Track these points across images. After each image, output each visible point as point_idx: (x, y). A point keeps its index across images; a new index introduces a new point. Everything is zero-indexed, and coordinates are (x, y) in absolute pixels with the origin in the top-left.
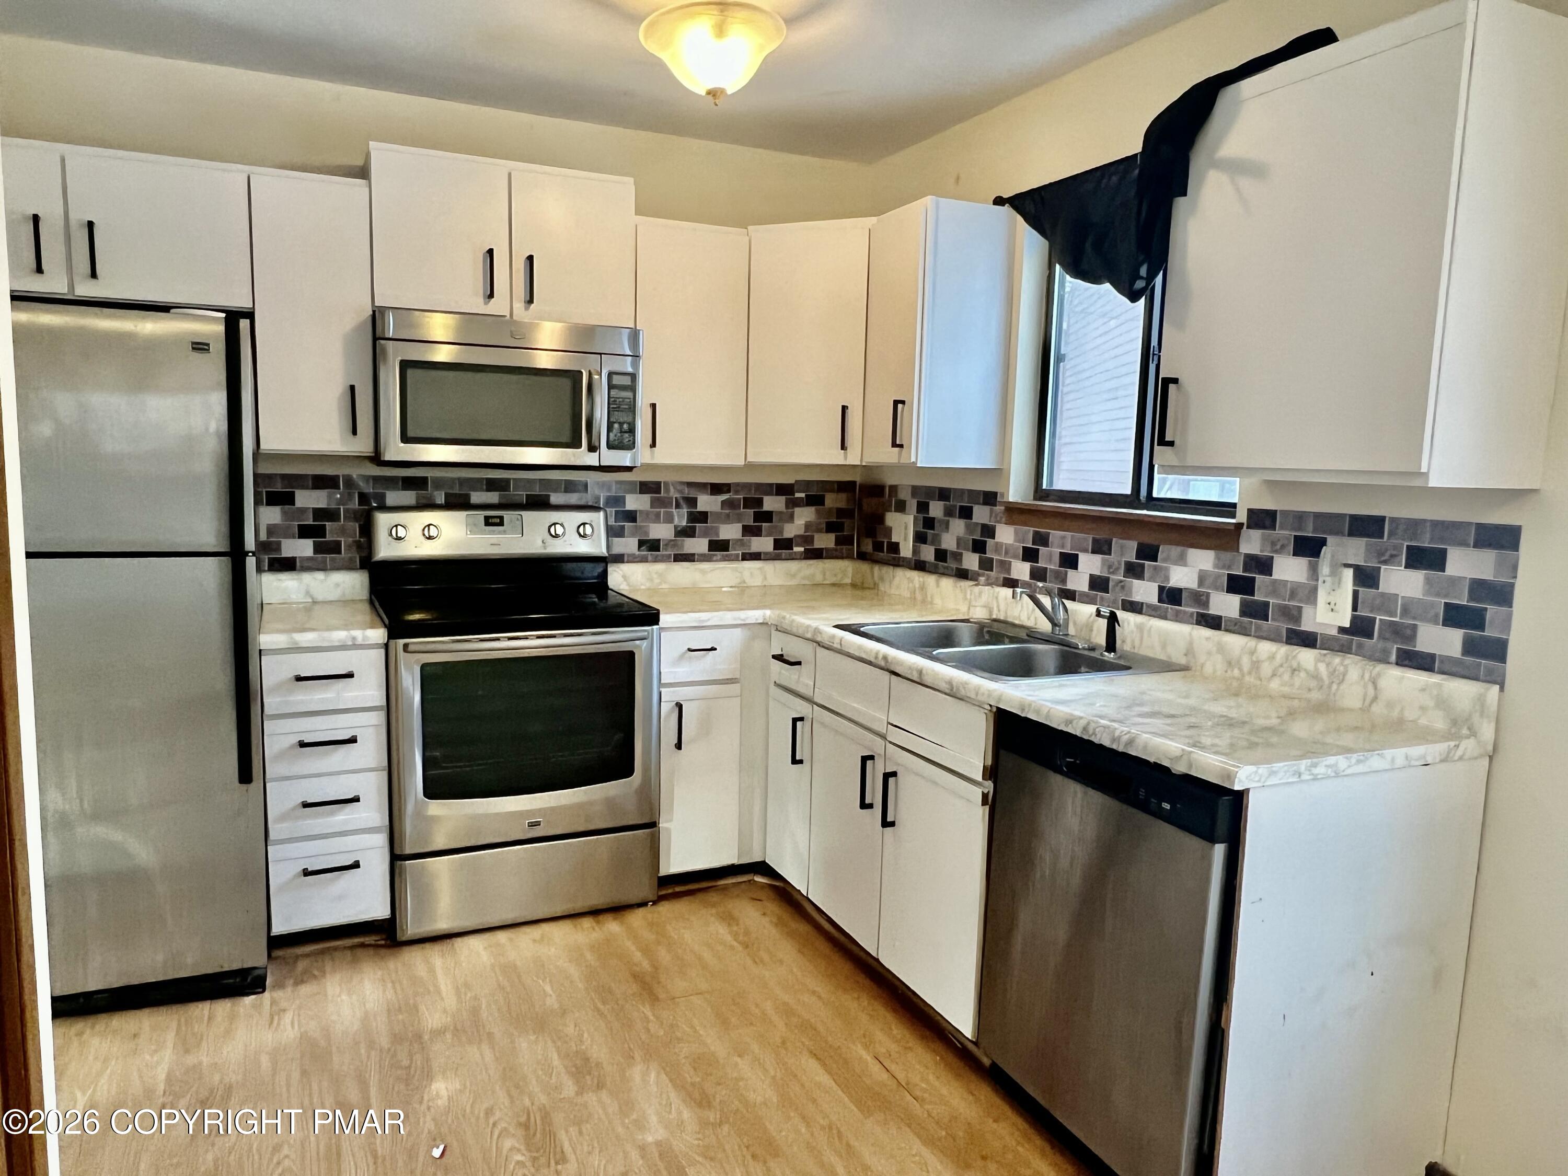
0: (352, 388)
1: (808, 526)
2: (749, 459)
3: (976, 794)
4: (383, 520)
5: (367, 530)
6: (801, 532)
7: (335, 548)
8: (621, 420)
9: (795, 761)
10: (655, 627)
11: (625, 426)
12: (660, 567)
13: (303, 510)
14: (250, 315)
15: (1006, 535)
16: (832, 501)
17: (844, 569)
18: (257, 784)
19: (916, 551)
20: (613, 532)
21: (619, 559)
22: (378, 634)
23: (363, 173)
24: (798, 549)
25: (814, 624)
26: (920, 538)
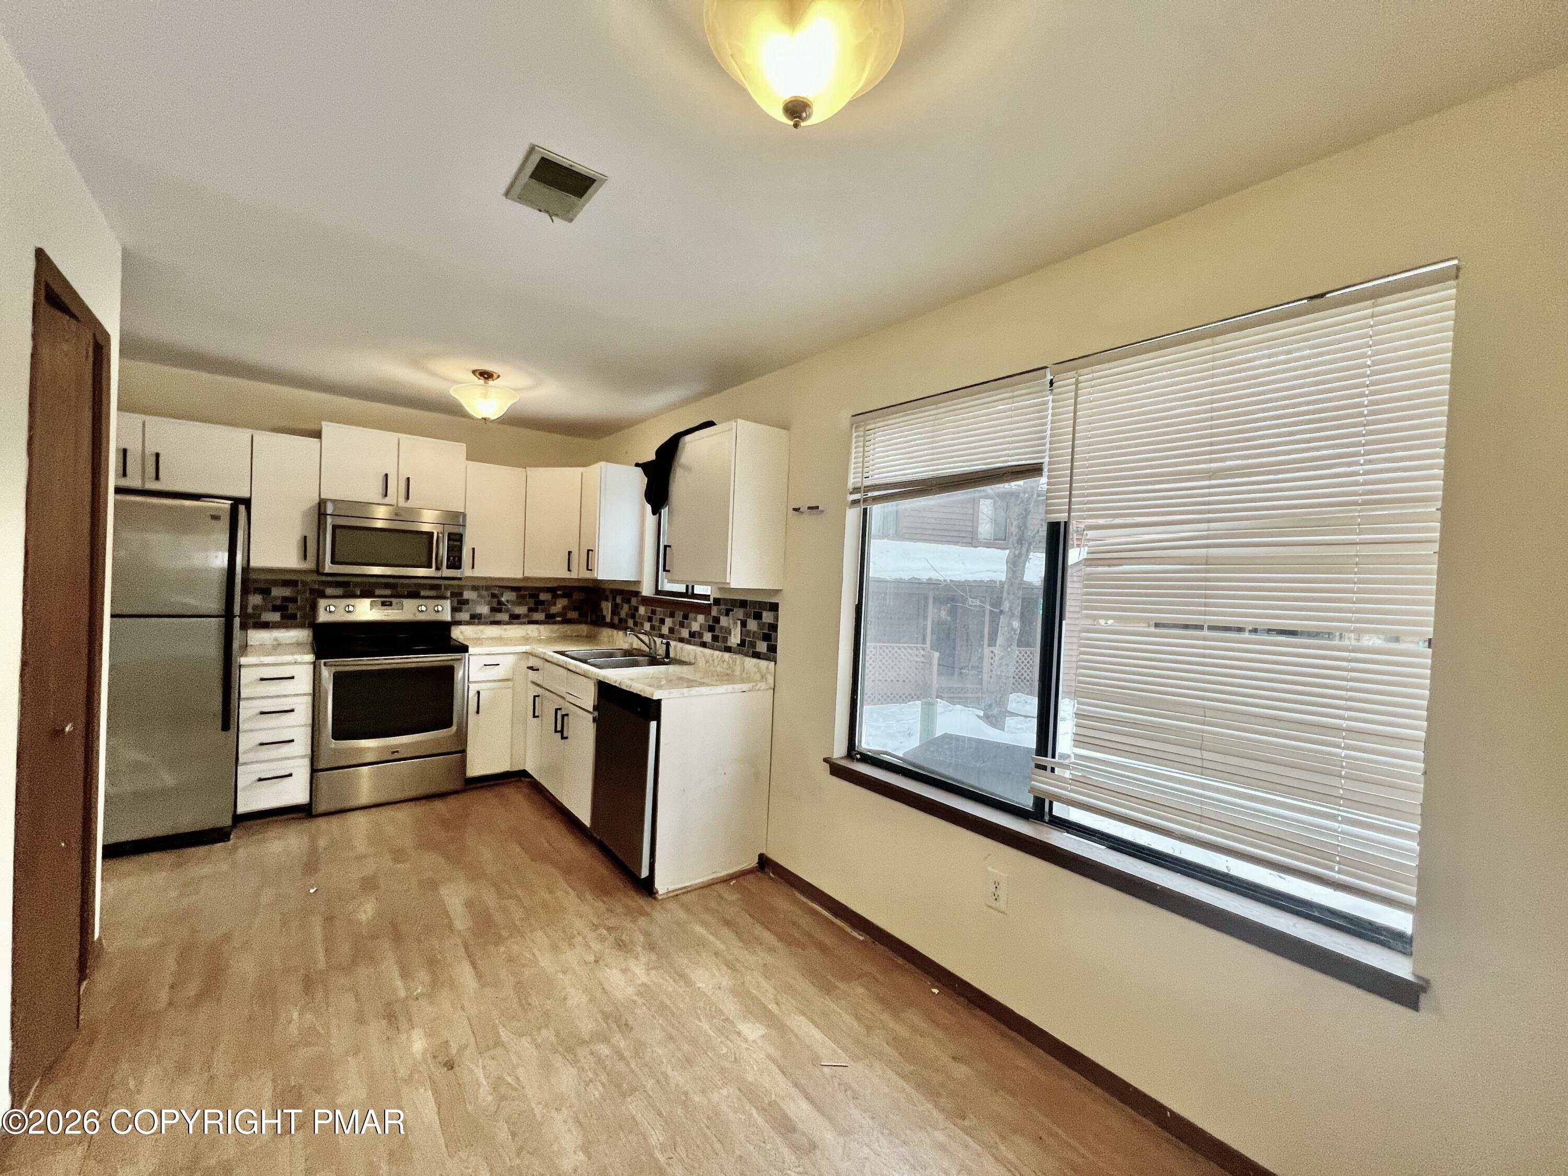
0: (305, 538)
1: (564, 608)
2: (526, 575)
3: (590, 717)
4: (322, 603)
5: (314, 608)
6: (560, 610)
7: (293, 617)
8: (454, 555)
9: (534, 716)
10: (467, 654)
11: (457, 558)
12: (481, 627)
13: (276, 598)
14: (247, 502)
15: (642, 610)
16: (576, 596)
17: (583, 629)
18: (233, 730)
19: (612, 618)
20: (454, 610)
21: (459, 623)
22: (310, 658)
23: (317, 434)
24: (559, 619)
25: (544, 651)
26: (614, 613)
